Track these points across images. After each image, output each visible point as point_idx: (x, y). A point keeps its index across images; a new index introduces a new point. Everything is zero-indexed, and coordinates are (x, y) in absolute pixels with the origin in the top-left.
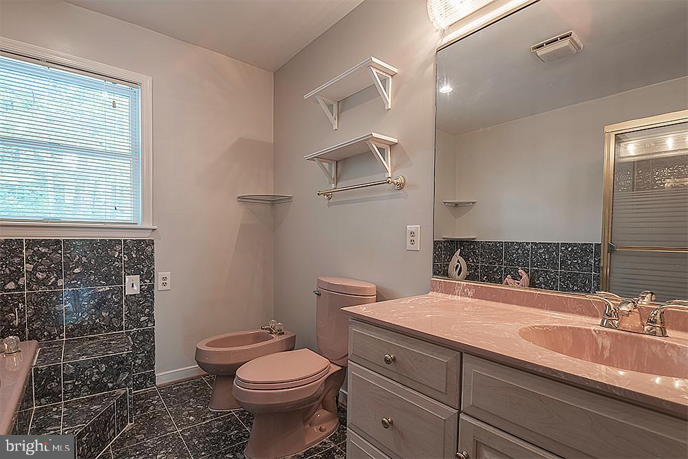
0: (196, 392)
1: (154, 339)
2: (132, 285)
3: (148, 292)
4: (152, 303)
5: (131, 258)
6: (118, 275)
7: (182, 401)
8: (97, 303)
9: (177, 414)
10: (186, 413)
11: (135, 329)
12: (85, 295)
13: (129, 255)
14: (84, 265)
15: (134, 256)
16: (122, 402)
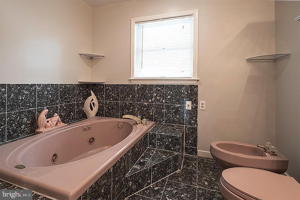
0: (214, 168)
1: (197, 133)
2: (188, 105)
3: (195, 110)
4: (197, 115)
5: (188, 93)
6: (183, 100)
7: (206, 170)
8: (175, 111)
9: (201, 176)
10: (205, 178)
11: (189, 126)
12: (171, 107)
13: (187, 92)
14: (171, 95)
15: (189, 92)
16: (176, 158)
